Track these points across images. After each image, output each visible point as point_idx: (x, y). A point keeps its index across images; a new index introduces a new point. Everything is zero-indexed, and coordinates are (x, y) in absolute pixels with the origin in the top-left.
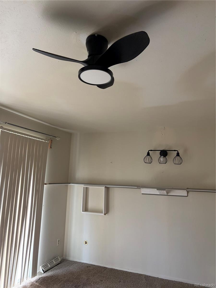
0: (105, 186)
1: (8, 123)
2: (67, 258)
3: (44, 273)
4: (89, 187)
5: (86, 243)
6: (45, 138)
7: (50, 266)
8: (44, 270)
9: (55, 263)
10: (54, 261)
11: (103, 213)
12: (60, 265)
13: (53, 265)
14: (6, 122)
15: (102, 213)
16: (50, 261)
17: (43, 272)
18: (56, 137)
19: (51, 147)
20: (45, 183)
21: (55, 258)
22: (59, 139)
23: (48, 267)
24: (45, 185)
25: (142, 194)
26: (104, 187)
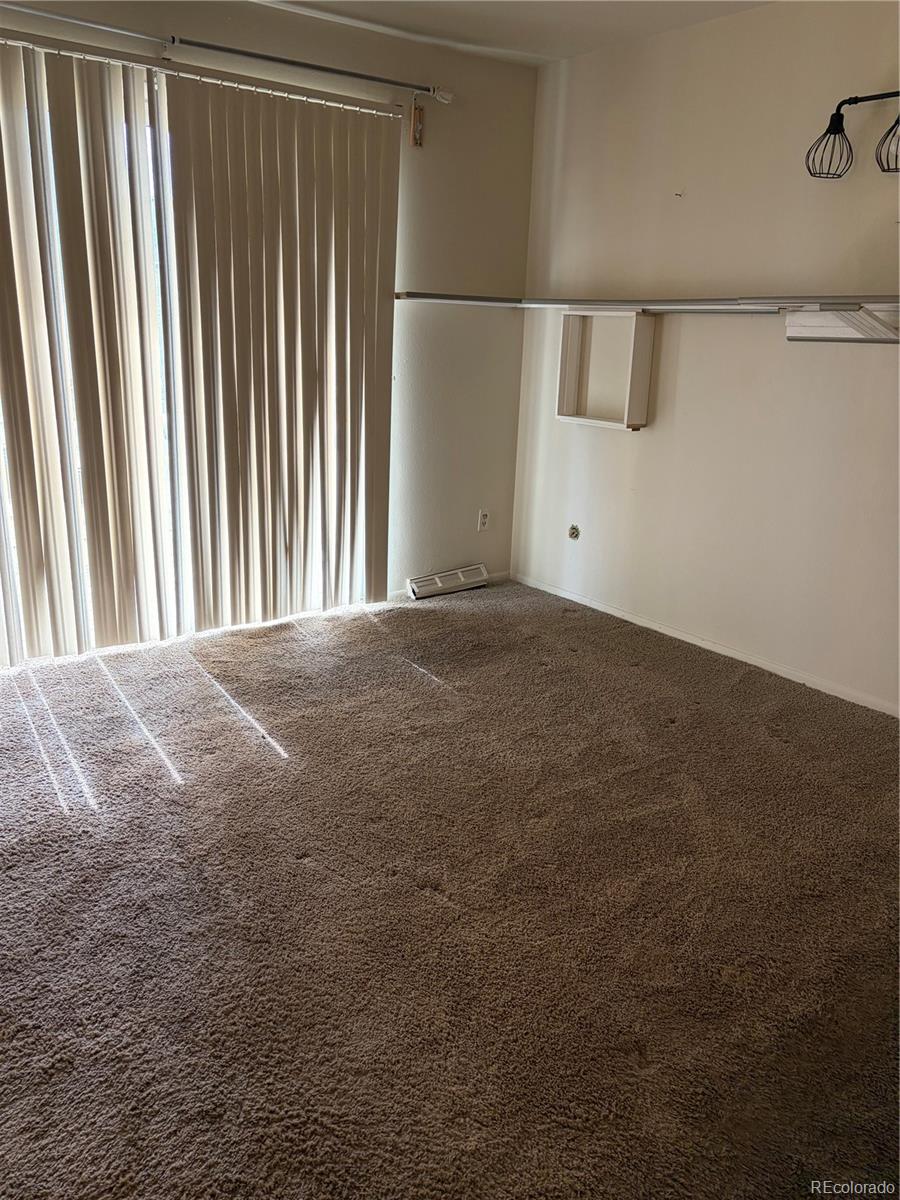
0: (639, 308)
1: (182, 41)
2: (520, 577)
3: (417, 599)
4: (592, 317)
5: (574, 533)
6: (385, 101)
7: (440, 585)
8: (416, 590)
9: (463, 579)
10: (460, 575)
11: (625, 421)
12: (482, 590)
13: (451, 584)
14: (173, 38)
15: (620, 420)
16: (447, 572)
17: (413, 597)
18: (429, 91)
19: (418, 142)
20: (396, 291)
21: (468, 566)
22: (450, 97)
23: (435, 586)
24: (396, 301)
25: (790, 339)
26: (634, 313)
